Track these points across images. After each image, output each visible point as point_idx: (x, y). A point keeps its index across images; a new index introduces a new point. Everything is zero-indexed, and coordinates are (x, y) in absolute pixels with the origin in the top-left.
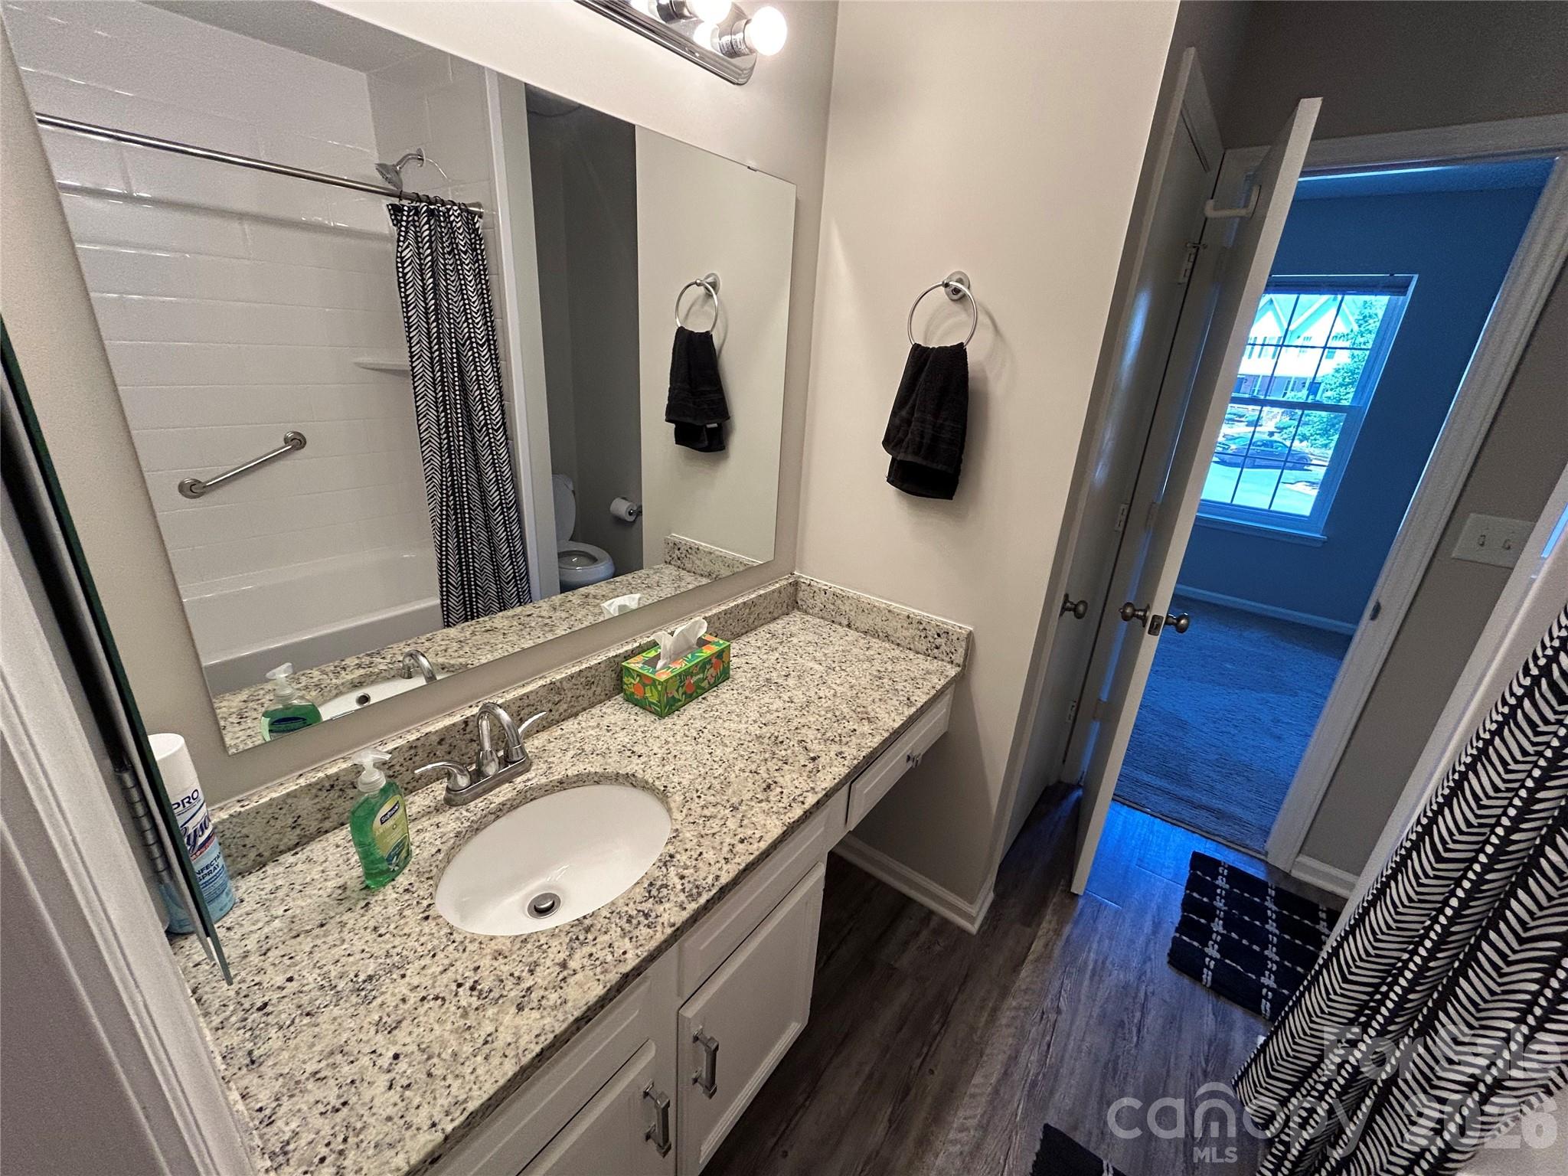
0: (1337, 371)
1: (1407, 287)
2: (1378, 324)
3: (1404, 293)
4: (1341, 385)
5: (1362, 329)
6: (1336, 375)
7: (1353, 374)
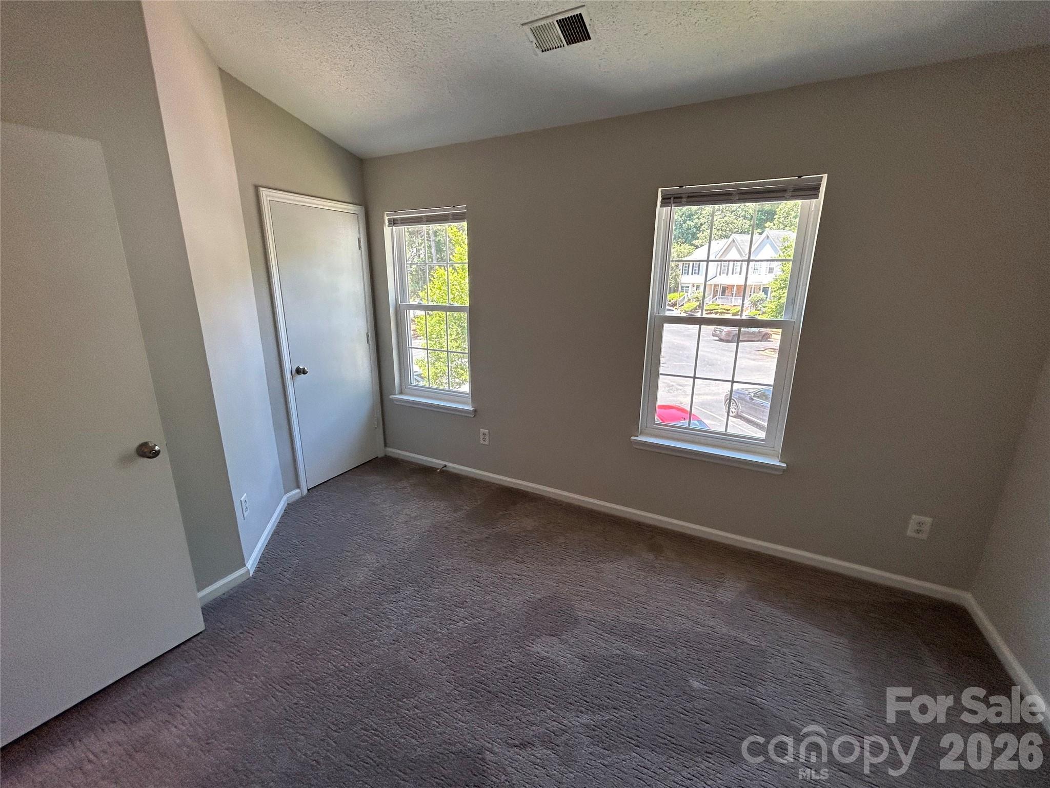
0: (776, 280)
1: (817, 188)
2: (793, 251)
3: (816, 196)
4: (780, 289)
5: (785, 254)
6: (776, 282)
7: (785, 281)
